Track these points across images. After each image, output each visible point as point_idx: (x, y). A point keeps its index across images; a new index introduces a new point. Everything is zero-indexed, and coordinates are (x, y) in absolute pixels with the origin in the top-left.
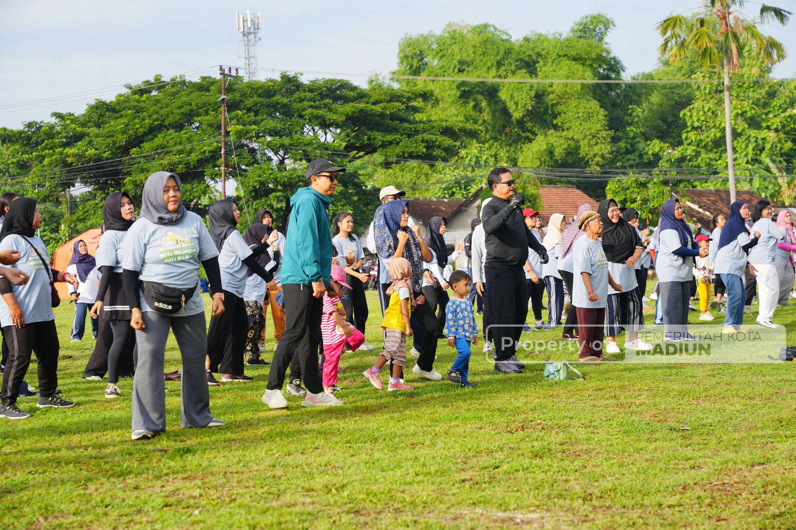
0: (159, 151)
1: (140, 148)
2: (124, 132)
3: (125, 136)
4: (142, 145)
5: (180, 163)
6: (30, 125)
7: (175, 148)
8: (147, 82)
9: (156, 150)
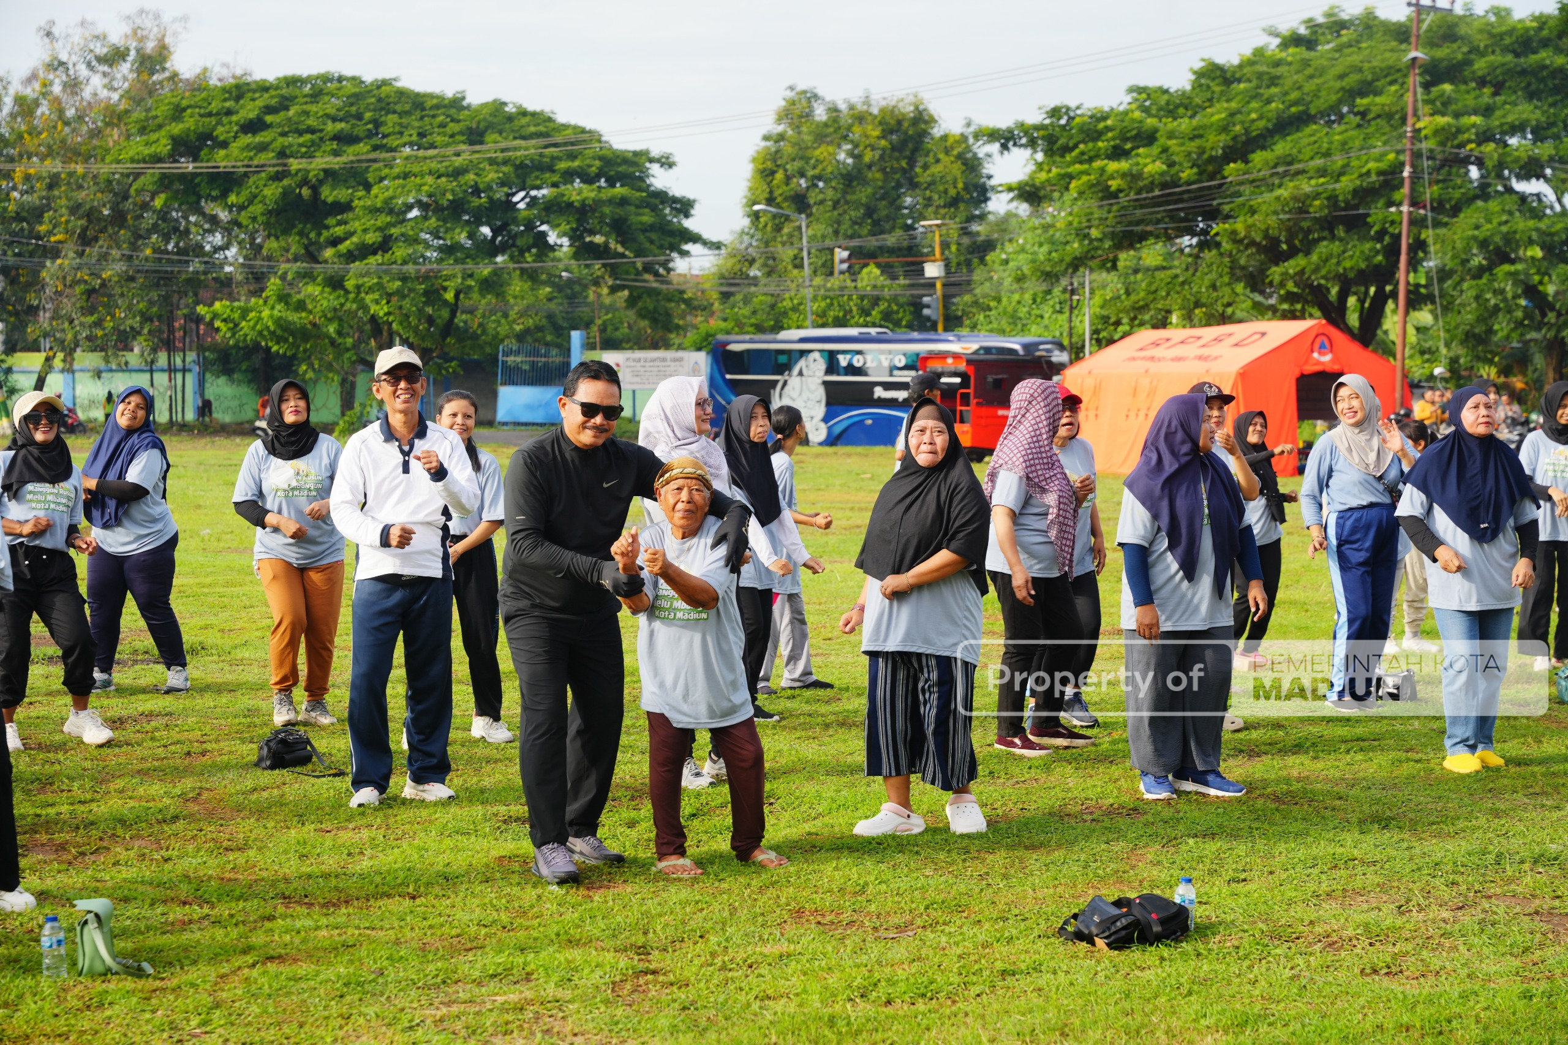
0: (1280, 169)
1: (1247, 162)
2: (1224, 129)
3: (1223, 137)
4: (1252, 156)
5: (1317, 196)
6: (1055, 112)
7: (1312, 163)
8: (1310, 23)
9: (1275, 166)
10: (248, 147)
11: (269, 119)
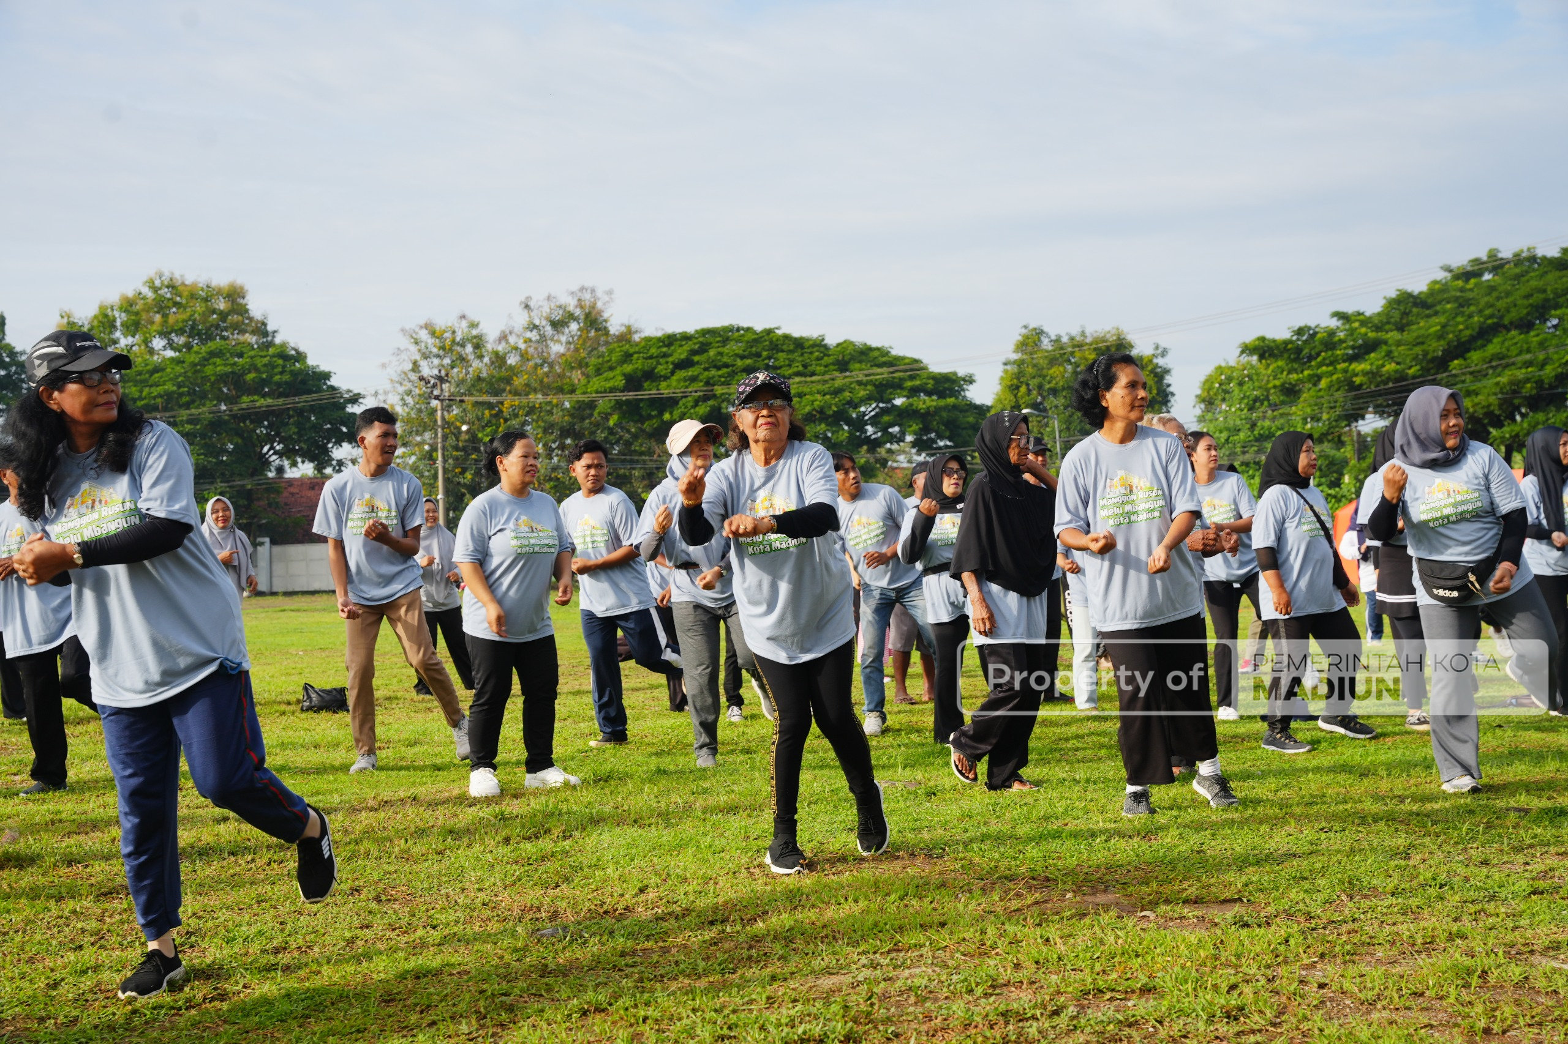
0: (1494, 364)
1: (1465, 359)
2: (1440, 337)
3: (1442, 342)
4: (1468, 355)
5: (1528, 380)
6: (1300, 331)
7: (1520, 358)
8: (1477, 261)
9: (1490, 361)
10: (685, 380)
11: (696, 358)
